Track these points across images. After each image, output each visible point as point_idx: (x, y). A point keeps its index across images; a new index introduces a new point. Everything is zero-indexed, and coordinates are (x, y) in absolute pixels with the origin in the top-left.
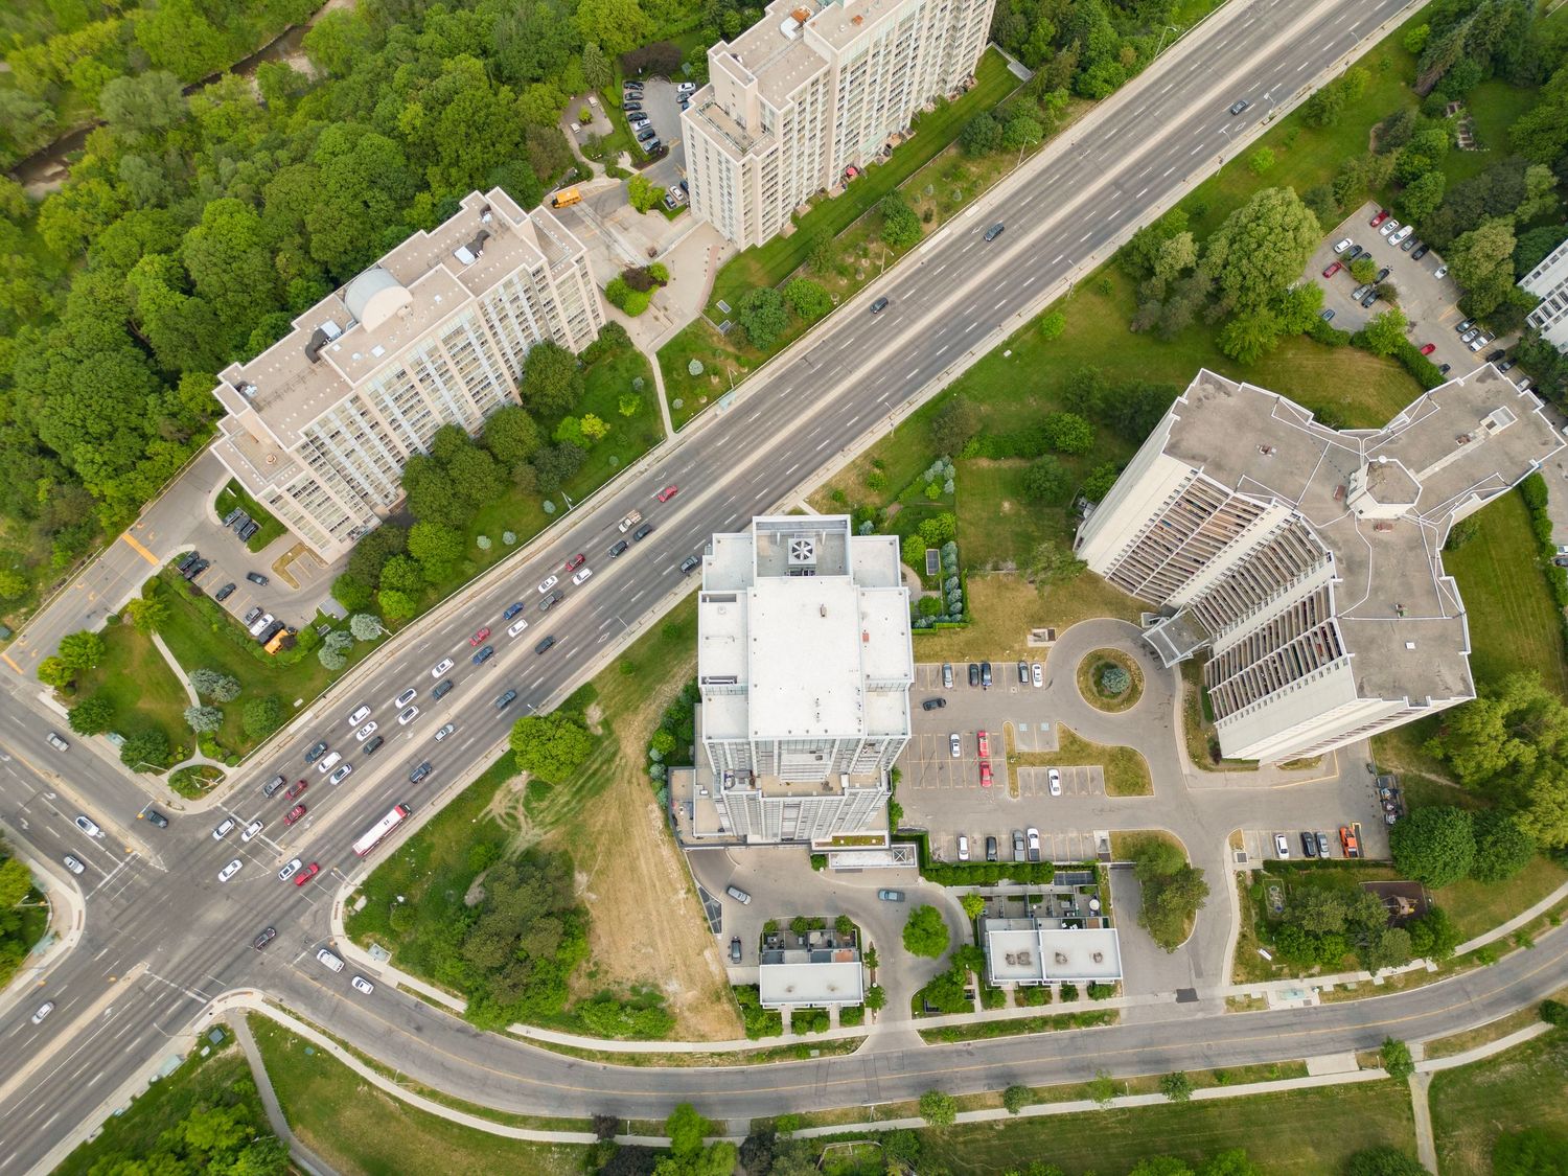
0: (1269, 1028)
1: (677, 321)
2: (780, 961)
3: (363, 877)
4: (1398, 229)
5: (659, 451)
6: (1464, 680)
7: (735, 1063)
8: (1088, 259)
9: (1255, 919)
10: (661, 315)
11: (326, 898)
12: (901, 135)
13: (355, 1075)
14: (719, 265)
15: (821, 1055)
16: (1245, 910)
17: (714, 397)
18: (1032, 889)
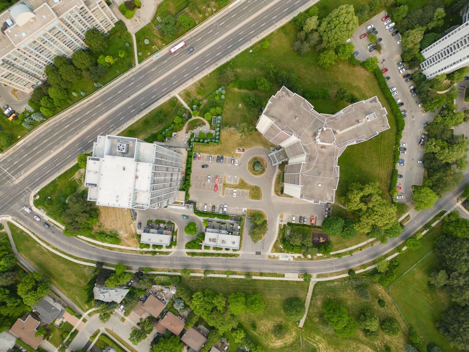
0: (278, 264)
1: (143, 23)
2: (149, 232)
3: (38, 190)
5: (133, 70)
6: (332, 197)
7: (137, 253)
8: (284, 19)
9: (281, 237)
10: (138, 19)
11: (28, 194)
13: (36, 241)
14: (159, 3)
15: (159, 254)
16: (279, 234)
17: (153, 53)
18: (223, 220)
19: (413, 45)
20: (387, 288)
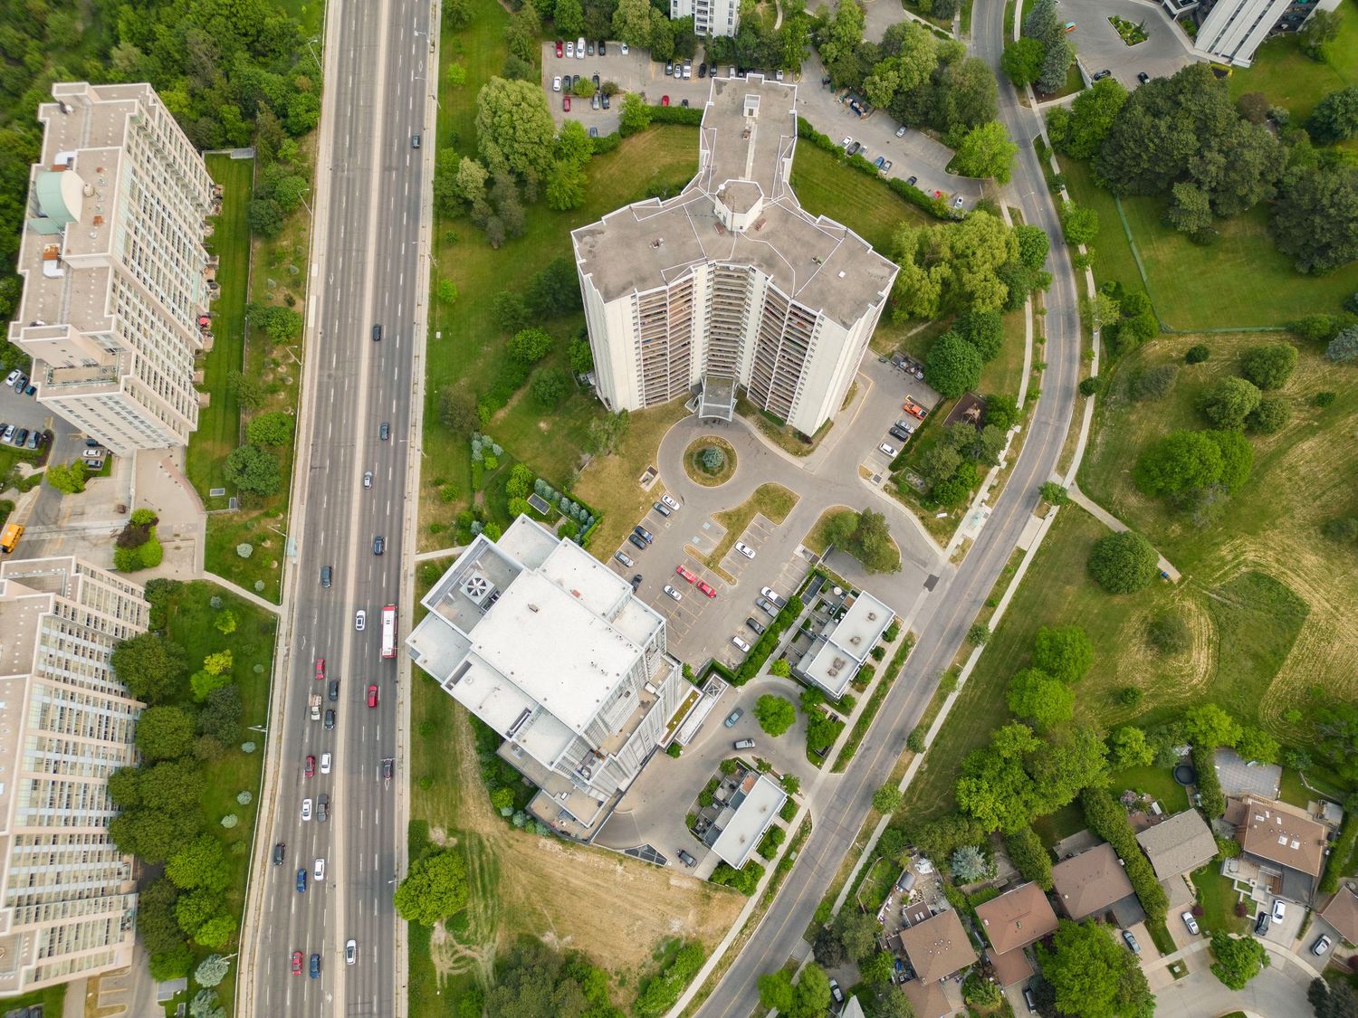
0: (984, 550)
1: (194, 535)
2: (719, 832)
4: (576, 46)
5: (283, 628)
6: (884, 265)
7: (759, 919)
8: (421, 232)
9: (918, 503)
10: (178, 542)
12: (210, 267)
14: (181, 469)
15: (798, 852)
16: (908, 504)
17: (280, 555)
18: (799, 622)
19: (648, 21)
20: (1164, 332)
